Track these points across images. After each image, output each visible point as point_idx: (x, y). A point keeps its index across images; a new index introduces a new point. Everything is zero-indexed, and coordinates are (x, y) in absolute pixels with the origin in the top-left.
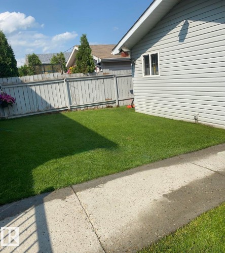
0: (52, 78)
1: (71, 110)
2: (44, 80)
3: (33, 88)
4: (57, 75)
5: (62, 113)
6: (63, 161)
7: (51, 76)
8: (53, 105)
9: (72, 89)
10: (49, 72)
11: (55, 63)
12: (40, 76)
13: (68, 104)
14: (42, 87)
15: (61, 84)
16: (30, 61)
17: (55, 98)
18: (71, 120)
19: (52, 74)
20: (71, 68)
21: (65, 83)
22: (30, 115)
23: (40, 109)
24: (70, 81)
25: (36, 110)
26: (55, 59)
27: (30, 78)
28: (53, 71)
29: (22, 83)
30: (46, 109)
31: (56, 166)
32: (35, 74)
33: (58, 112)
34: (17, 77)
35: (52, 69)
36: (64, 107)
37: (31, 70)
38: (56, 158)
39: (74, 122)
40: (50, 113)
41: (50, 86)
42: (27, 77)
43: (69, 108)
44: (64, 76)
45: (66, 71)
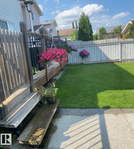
0: (112, 41)
1: (121, 62)
2: (107, 43)
3: (100, 47)
4: (116, 40)
5: (115, 63)
6: (115, 92)
7: (111, 40)
8: (110, 58)
9: (123, 49)
10: (111, 38)
11: (115, 32)
12: (105, 40)
13: (120, 58)
14: (105, 47)
15: (117, 46)
16: (100, 32)
17: (112, 54)
18: (121, 68)
19: (112, 39)
20: (124, 35)
21: (120, 45)
22: (96, 62)
23: (102, 60)
24: (123, 44)
25: (100, 60)
26: (115, 30)
27: (99, 42)
28: (113, 37)
29: (95, 44)
30: (106, 60)
31: (111, 94)
32: (102, 39)
33: (112, 62)
34: (92, 41)
35: (112, 36)
36: (117, 60)
37: (100, 37)
38: (111, 89)
39: (123, 69)
40: (108, 63)
41: (110, 46)
42: (98, 41)
43: (120, 60)
44: (119, 40)
45: (121, 37)
